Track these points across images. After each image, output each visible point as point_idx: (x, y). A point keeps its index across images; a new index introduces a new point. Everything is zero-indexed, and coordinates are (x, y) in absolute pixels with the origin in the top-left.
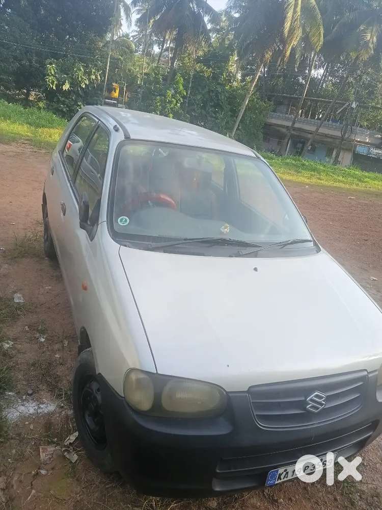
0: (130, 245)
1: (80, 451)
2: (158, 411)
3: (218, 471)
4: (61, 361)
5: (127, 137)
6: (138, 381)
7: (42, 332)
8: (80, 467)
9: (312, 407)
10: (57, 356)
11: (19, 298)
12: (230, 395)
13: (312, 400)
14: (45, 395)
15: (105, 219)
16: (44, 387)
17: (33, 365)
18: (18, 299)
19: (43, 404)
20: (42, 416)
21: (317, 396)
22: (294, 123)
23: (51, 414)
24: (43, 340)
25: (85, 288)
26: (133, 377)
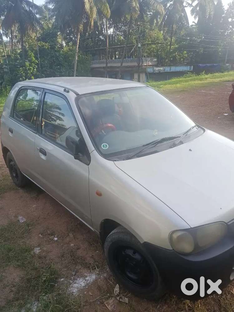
0: (118, 160)
1: (127, 295)
3: (233, 269)
4: (76, 247)
5: (77, 94)
7: (53, 234)
8: (134, 303)
10: (72, 245)
11: (22, 219)
14: (85, 272)
15: (93, 149)
16: (80, 267)
17: (63, 256)
18: (22, 220)
19: (86, 277)
20: (91, 285)
23: (95, 281)
24: (56, 239)
25: (99, 194)
26: (175, 236)
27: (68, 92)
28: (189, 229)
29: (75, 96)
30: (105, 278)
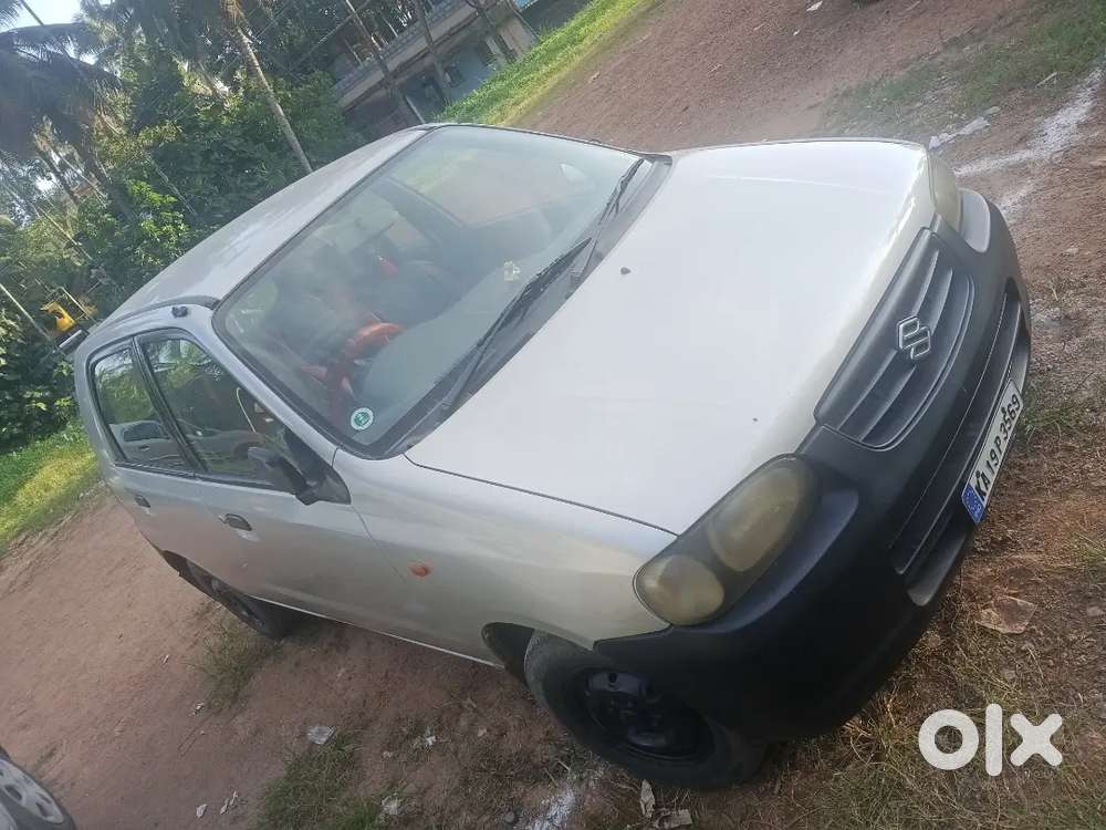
0: (415, 438)
1: (680, 799)
2: (739, 587)
3: (902, 572)
4: (496, 732)
5: (214, 305)
6: (664, 580)
7: (418, 731)
8: (707, 815)
9: (917, 351)
10: (481, 733)
11: (321, 733)
12: (803, 452)
13: (907, 341)
14: (539, 796)
15: (331, 447)
16: (521, 788)
17: (466, 782)
18: (320, 735)
19: (548, 808)
20: (570, 823)
21: (906, 329)
22: (386, 67)
23: (579, 802)
24: (430, 741)
25: (425, 571)
26: (651, 583)
27: (185, 313)
28: (676, 542)
29: (209, 313)
30: (603, 783)
